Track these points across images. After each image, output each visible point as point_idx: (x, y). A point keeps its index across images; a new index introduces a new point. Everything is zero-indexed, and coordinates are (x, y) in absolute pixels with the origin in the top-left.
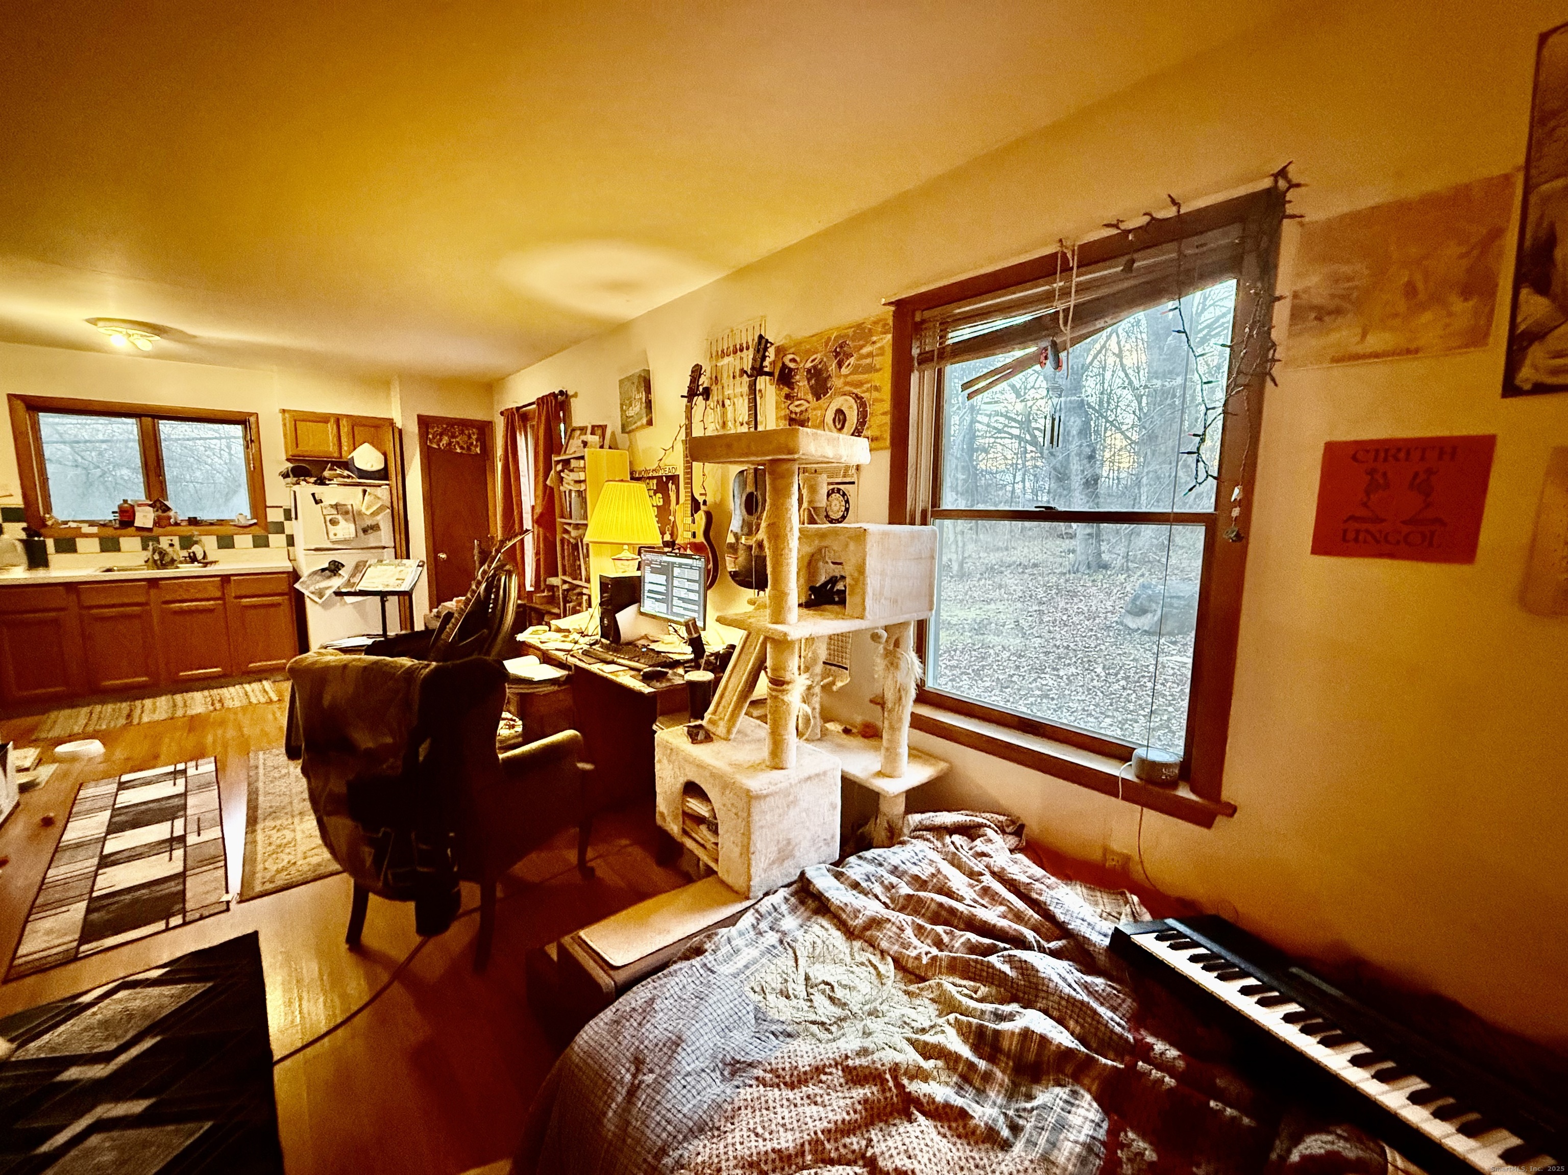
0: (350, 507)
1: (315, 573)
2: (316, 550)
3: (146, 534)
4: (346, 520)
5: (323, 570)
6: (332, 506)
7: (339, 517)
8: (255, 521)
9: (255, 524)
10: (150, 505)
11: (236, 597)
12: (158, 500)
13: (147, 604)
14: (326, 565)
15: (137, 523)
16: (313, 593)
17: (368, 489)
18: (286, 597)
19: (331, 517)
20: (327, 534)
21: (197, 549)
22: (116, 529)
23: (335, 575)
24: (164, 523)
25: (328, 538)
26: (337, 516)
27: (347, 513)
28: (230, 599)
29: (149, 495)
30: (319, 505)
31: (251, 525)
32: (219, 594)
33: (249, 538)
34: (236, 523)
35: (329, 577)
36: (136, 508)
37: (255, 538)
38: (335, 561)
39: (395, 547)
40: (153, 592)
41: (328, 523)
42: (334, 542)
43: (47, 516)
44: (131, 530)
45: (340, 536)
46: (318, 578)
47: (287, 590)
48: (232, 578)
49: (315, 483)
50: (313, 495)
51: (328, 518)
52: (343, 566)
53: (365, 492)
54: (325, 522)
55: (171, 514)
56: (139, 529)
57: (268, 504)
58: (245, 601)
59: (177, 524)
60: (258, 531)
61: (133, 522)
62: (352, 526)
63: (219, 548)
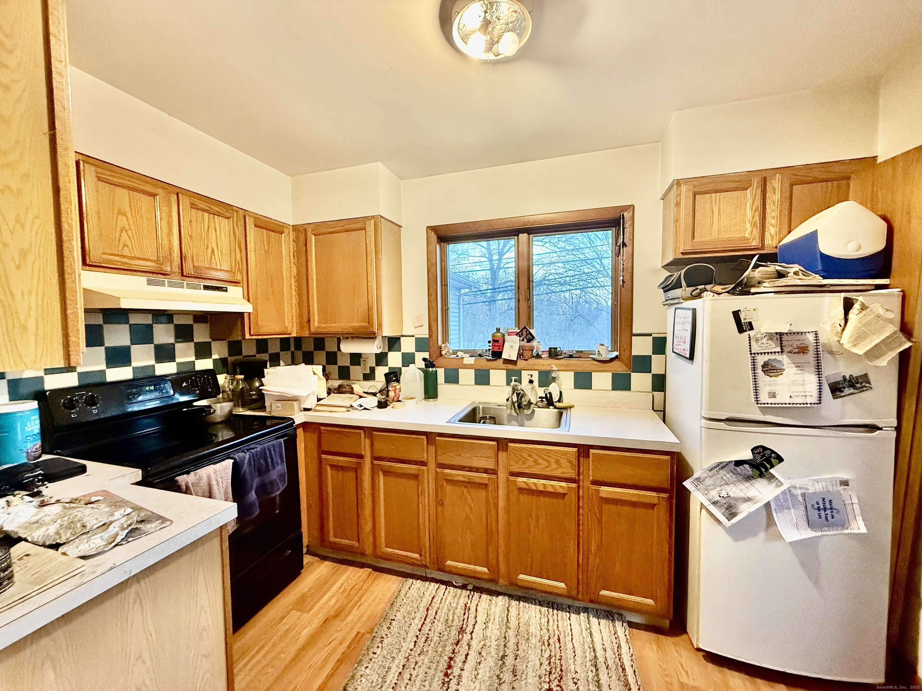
0: (811, 338)
1: (722, 466)
2: (729, 420)
3: (510, 367)
4: (798, 366)
5: (738, 463)
6: (770, 336)
7: (785, 359)
8: (616, 353)
9: (617, 357)
10: (517, 334)
11: (596, 483)
12: (525, 328)
13: (494, 472)
14: (748, 455)
15: (505, 356)
16: (715, 503)
17: (860, 298)
18: (665, 495)
19: (766, 358)
20: (756, 390)
21: (554, 389)
22: (488, 360)
23: (761, 475)
24: (527, 354)
25: (757, 401)
26: (778, 357)
27: (803, 350)
28: (586, 483)
29: (518, 323)
30: (746, 334)
31: (612, 360)
32: (572, 474)
33: (608, 376)
34: (595, 357)
35: (749, 478)
36: (507, 337)
37: (615, 377)
38: (765, 448)
39: (898, 429)
40: (502, 455)
41: (759, 371)
42: (765, 409)
43: (443, 345)
44: (500, 361)
45: (783, 398)
46: (728, 476)
47: (666, 485)
48: (592, 451)
49: (732, 292)
50: (736, 314)
51: (761, 360)
52: (780, 459)
53: (848, 305)
54: (754, 369)
55: (534, 343)
56: (507, 361)
57: (635, 331)
58: (605, 491)
59: (538, 356)
60: (619, 367)
61: (501, 353)
62: (811, 379)
63: (575, 388)
